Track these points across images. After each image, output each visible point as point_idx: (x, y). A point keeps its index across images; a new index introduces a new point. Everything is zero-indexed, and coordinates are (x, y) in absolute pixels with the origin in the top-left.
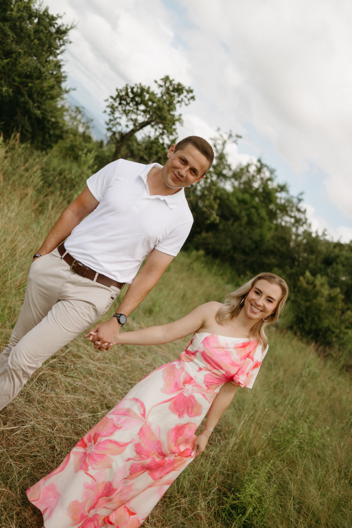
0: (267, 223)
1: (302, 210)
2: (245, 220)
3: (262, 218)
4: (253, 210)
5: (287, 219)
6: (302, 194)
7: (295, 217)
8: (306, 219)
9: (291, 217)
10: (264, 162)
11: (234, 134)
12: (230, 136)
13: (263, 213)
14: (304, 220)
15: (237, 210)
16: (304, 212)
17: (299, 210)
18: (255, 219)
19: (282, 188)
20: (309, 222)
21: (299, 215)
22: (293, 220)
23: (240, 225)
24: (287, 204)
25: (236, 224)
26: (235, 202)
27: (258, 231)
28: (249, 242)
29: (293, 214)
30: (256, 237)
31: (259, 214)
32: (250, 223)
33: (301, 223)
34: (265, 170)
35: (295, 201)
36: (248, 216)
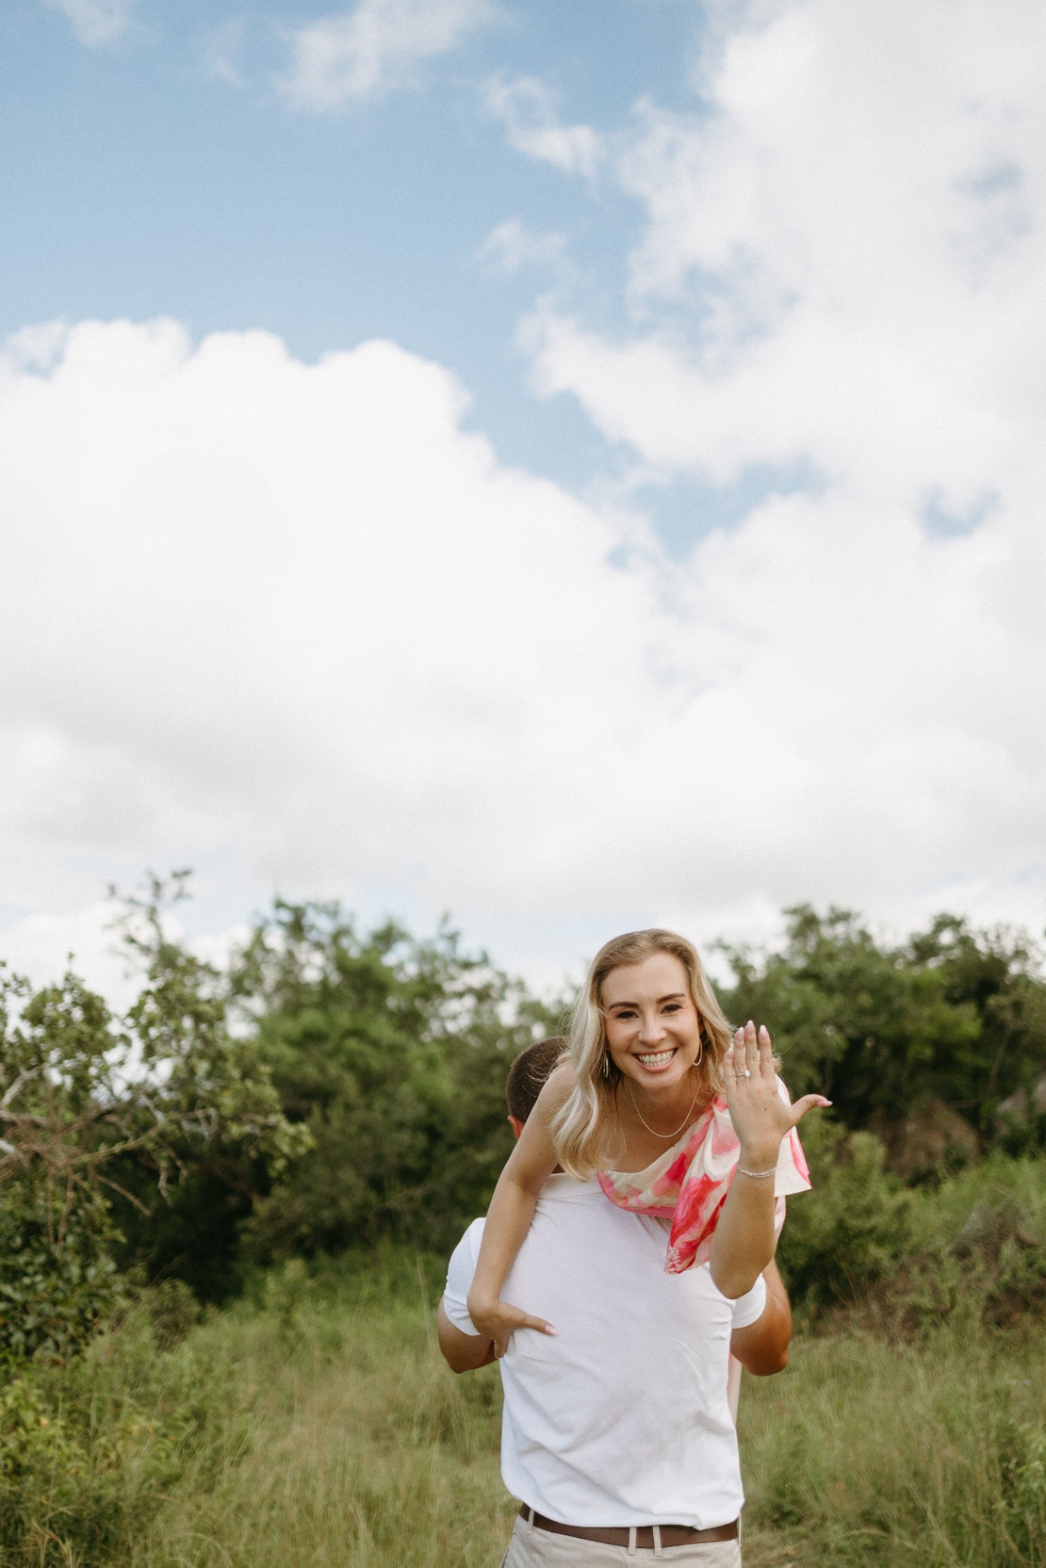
0: (414, 1051)
1: (475, 957)
2: (350, 1083)
3: (393, 1049)
4: (352, 1044)
5: (453, 1006)
6: (445, 919)
7: (470, 990)
8: (502, 975)
9: (460, 995)
10: (294, 898)
11: (164, 875)
12: (157, 886)
13: (383, 1030)
14: (497, 982)
15: (311, 1072)
16: (485, 961)
17: (467, 966)
18: (377, 1062)
19: (387, 937)
20: (512, 977)
21: (476, 979)
22: (469, 1001)
23: (349, 1107)
24: (427, 968)
25: (336, 1113)
26: (290, 1054)
27: (405, 1090)
28: (404, 1137)
29: (458, 986)
30: (415, 1111)
31: (375, 1044)
32: (370, 1082)
33: (494, 994)
34: (311, 918)
35: (442, 947)
36: (351, 1066)
